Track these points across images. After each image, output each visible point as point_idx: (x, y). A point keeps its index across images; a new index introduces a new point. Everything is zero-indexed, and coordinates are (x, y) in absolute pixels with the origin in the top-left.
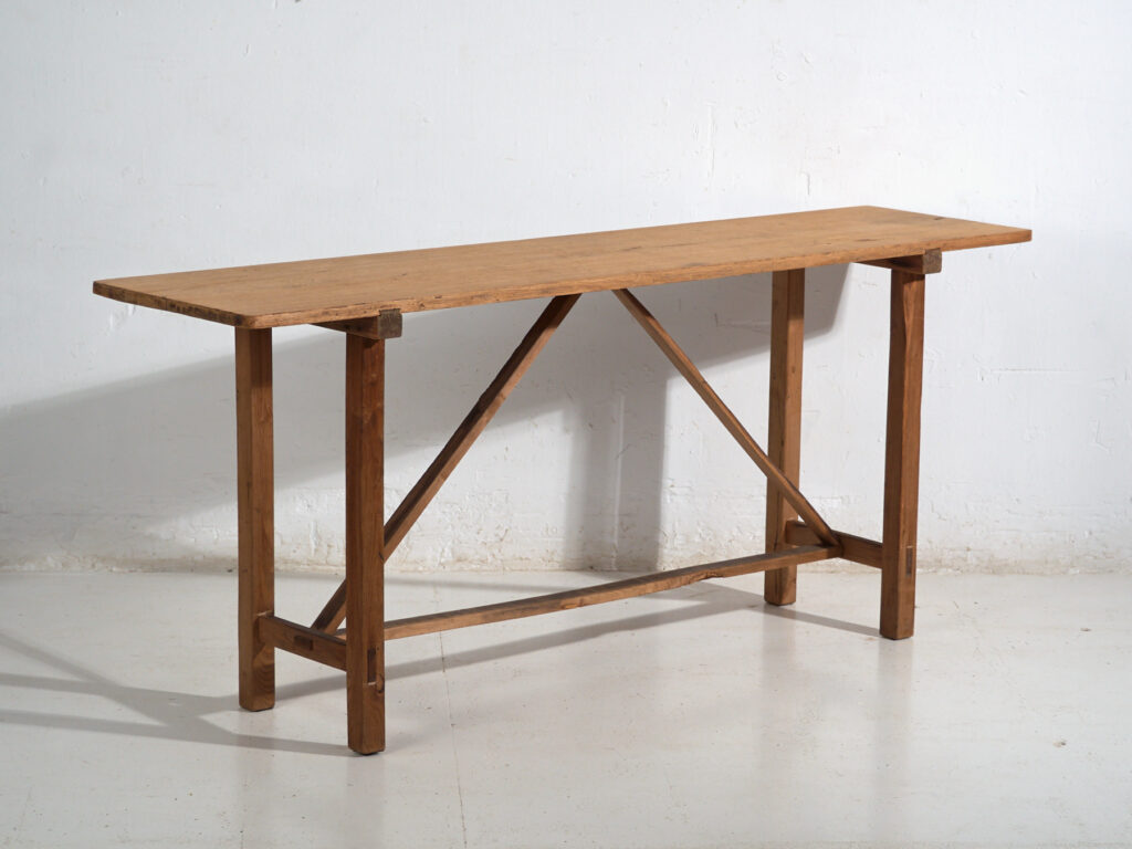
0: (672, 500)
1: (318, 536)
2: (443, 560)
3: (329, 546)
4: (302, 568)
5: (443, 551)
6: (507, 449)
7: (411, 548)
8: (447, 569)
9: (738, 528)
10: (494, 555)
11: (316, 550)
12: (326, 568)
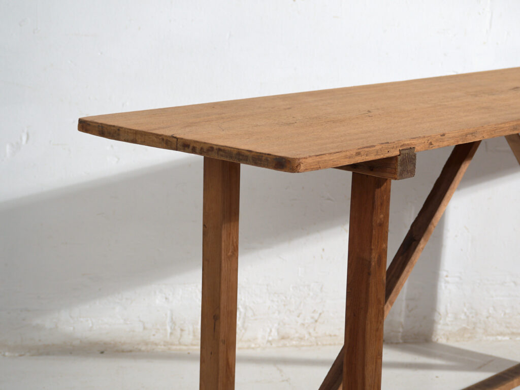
0: (446, 287)
1: (173, 322)
2: (270, 338)
3: (182, 330)
4: (161, 348)
5: (271, 331)
6: (323, 250)
7: (246, 330)
8: (274, 345)
9: (494, 307)
10: (310, 334)
11: (171, 334)
12: (178, 347)
